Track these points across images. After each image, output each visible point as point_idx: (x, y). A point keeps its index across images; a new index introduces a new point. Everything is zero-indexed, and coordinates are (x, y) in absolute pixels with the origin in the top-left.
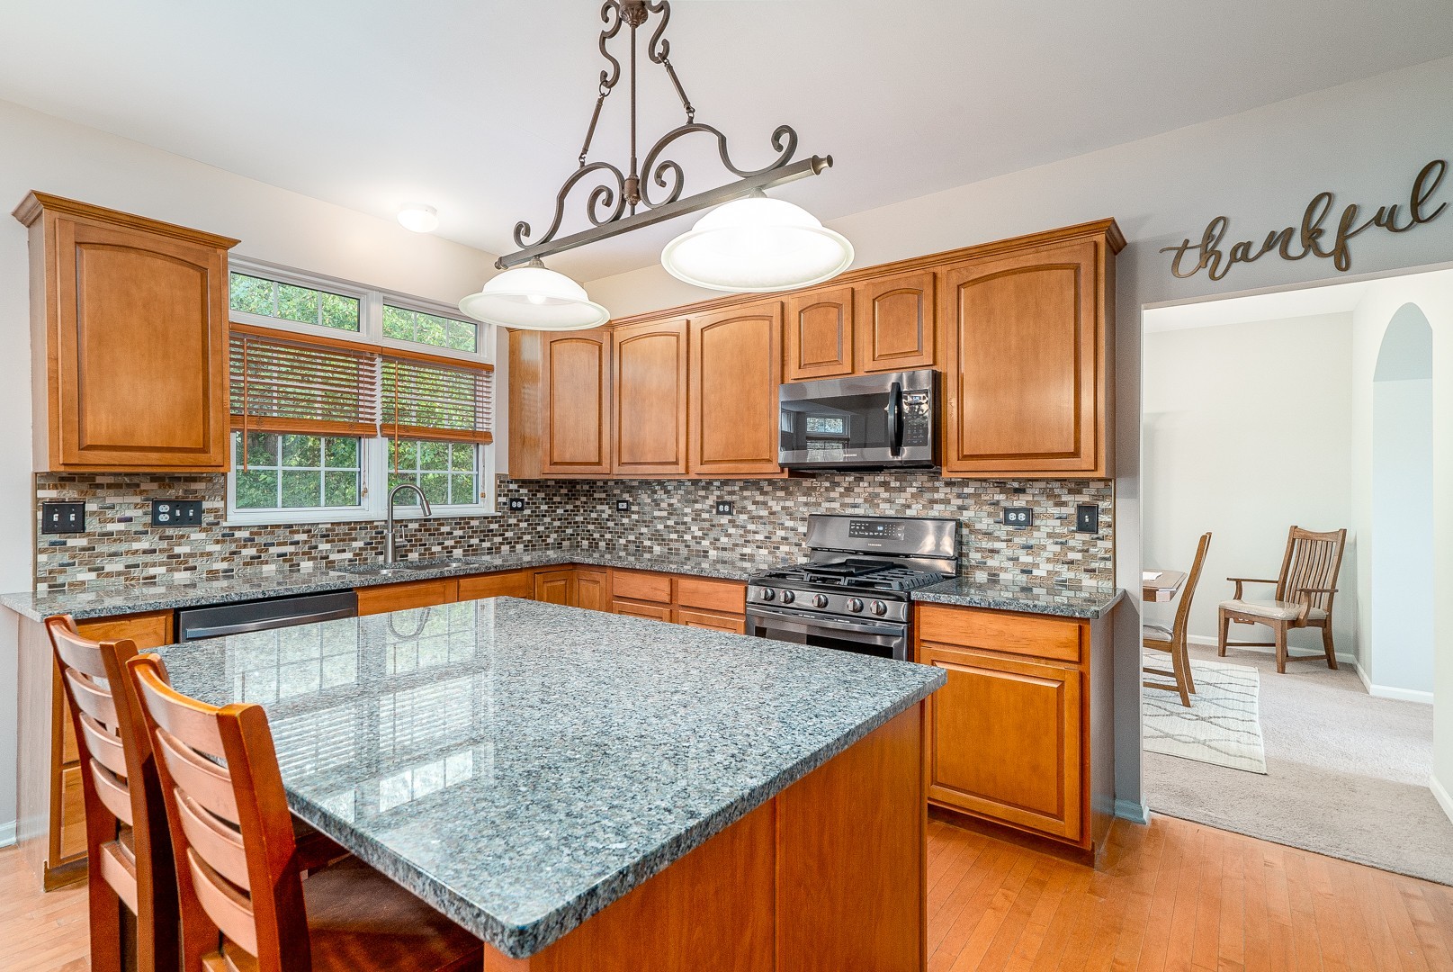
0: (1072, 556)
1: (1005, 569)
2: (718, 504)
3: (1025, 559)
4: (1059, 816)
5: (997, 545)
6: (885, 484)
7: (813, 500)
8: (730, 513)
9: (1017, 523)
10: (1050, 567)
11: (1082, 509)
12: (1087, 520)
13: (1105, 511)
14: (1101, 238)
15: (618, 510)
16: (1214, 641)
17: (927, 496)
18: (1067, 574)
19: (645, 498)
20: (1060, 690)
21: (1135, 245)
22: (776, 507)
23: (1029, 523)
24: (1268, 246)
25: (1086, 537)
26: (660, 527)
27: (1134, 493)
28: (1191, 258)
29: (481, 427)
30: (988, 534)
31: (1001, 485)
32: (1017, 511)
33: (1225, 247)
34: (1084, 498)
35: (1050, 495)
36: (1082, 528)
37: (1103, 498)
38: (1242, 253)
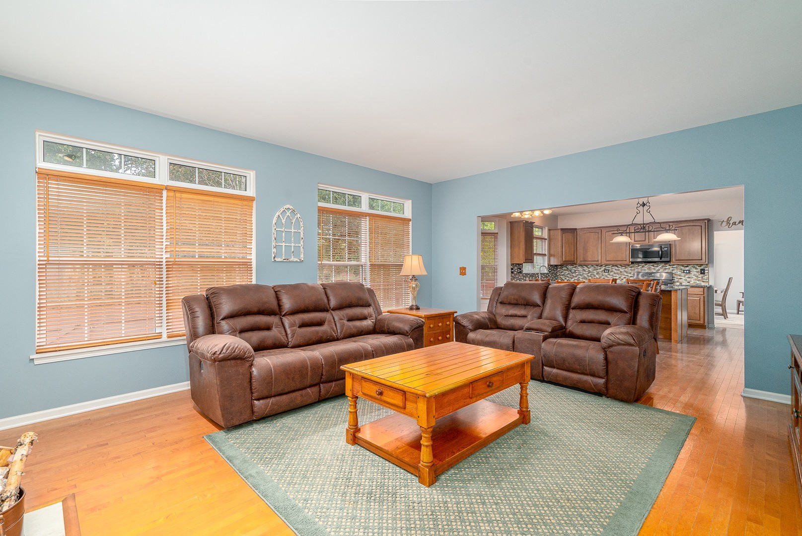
0: (699, 279)
1: (684, 282)
2: (604, 270)
3: (688, 280)
4: (700, 320)
5: (682, 277)
6: (653, 266)
7: (633, 269)
8: (608, 272)
9: (686, 273)
10: (694, 281)
11: (701, 270)
12: (703, 272)
13: (707, 270)
14: (706, 221)
15: (571, 272)
16: (736, 311)
17: (664, 268)
18: (698, 282)
19: (580, 269)
20: (700, 299)
21: (712, 220)
22: (622, 270)
23: (689, 273)
24: (739, 223)
25: (702, 275)
26: (586, 276)
27: (713, 267)
28: (724, 224)
29: (544, 253)
30: (680, 275)
31: (683, 266)
32: (686, 270)
33: (731, 222)
34: (702, 268)
35: (694, 267)
36: (701, 273)
37: (706, 268)
38: (734, 223)
